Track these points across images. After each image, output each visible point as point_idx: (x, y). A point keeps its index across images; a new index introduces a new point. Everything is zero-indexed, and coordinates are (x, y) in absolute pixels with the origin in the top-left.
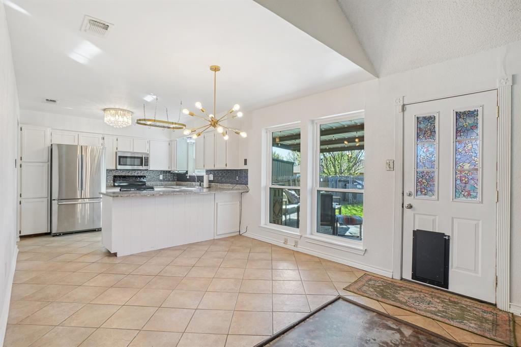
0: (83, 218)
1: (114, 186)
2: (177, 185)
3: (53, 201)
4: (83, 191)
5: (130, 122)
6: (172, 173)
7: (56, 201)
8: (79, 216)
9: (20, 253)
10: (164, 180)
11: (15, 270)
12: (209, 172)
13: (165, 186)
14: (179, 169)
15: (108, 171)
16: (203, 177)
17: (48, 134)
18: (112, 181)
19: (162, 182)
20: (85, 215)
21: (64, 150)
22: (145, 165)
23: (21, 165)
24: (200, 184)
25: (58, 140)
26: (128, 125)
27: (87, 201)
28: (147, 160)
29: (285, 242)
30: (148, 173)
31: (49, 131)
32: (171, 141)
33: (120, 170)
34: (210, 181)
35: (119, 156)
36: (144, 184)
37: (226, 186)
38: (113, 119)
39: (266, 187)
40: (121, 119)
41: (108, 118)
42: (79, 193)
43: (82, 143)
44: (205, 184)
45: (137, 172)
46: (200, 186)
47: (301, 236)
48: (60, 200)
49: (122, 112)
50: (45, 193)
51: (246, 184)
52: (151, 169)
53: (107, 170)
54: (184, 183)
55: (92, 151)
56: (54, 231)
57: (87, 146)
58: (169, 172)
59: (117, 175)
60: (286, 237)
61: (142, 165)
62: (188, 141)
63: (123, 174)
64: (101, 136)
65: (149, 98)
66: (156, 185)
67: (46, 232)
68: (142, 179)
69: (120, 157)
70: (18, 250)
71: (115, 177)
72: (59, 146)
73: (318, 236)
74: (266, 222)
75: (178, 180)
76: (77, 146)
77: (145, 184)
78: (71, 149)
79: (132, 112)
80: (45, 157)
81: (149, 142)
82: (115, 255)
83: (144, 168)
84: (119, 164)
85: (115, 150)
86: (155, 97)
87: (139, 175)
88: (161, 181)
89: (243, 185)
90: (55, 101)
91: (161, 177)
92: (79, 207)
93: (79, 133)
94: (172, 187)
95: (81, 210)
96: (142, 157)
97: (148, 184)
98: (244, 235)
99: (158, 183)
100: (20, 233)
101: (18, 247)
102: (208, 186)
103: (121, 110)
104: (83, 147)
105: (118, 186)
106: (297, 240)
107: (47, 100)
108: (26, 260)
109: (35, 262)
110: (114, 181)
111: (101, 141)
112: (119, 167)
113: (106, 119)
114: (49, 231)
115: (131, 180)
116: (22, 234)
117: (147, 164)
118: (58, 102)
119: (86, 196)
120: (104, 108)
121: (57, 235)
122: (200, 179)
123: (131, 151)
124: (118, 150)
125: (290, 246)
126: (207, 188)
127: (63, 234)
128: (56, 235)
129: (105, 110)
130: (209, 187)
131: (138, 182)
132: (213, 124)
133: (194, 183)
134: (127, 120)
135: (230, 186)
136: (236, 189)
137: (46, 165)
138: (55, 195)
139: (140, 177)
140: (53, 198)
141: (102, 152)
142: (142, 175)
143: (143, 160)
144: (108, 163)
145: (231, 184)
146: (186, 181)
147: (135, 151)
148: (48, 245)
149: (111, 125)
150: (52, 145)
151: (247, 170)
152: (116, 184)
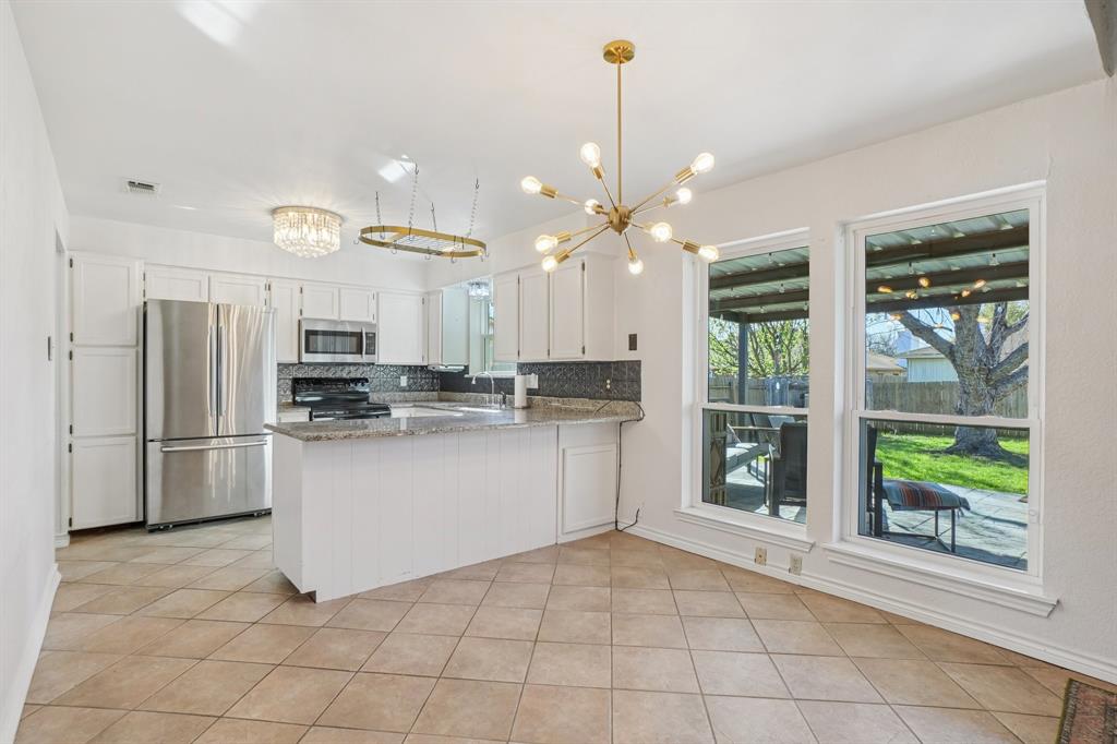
0: (222, 484)
1: (295, 403)
2: (441, 400)
3: (150, 445)
4: (221, 419)
5: (337, 240)
6: (429, 371)
7: (157, 445)
8: (212, 480)
9: (64, 584)
10: (409, 389)
11: (42, 650)
12: (525, 368)
13: (416, 403)
14: (448, 362)
15: (282, 367)
16: (512, 381)
17: (138, 276)
18: (289, 393)
19: (406, 394)
20: (225, 479)
21: (175, 314)
22: (366, 353)
23: (71, 353)
24: (504, 398)
25: (158, 292)
26: (333, 249)
27: (230, 442)
28: (372, 338)
29: (761, 557)
30: (374, 371)
31: (138, 269)
32: (428, 293)
33: (309, 364)
34: (530, 392)
35: (307, 331)
36: (364, 397)
37: (577, 404)
38: (294, 234)
39: (692, 408)
40: (312, 236)
41: (284, 232)
42: (211, 422)
43: (219, 297)
44: (519, 397)
45: (347, 368)
46: (504, 403)
47: (813, 545)
48: (167, 440)
49: (316, 216)
50: (130, 424)
51: (636, 397)
52: (381, 362)
53: (279, 365)
54: (458, 395)
55: (242, 318)
56: (153, 519)
57: (229, 306)
58: (423, 368)
59: (300, 376)
60: (763, 546)
61: (361, 353)
62: (472, 293)
63: (315, 374)
64: (263, 282)
65: (393, 171)
66: (391, 401)
67: (133, 520)
68: (360, 388)
69: (309, 333)
70: (59, 577)
71: (296, 381)
72: (165, 306)
73: (862, 545)
74: (692, 500)
75: (442, 389)
76: (205, 305)
77: (366, 399)
78: (193, 311)
79: (342, 218)
80: (130, 331)
81: (376, 297)
82: (311, 597)
83: (365, 358)
84: (307, 351)
85: (297, 316)
86: (410, 166)
87: (353, 375)
88: (403, 390)
89: (626, 403)
90: (149, 187)
91: (404, 381)
92: (212, 457)
93: (212, 274)
94: (431, 405)
95: (218, 465)
96: (361, 333)
97: (374, 398)
98: (631, 531)
99: (398, 395)
100: (70, 525)
101: (59, 569)
102: (525, 404)
103: (316, 209)
104: (221, 307)
105: (304, 404)
106: (800, 554)
107: (132, 184)
108: (76, 611)
109: (100, 617)
110: (294, 392)
111: (264, 294)
112: (307, 358)
113: (278, 236)
114: (141, 519)
115: (334, 390)
116: (76, 527)
117: (371, 351)
118: (158, 189)
119: (227, 431)
120: (275, 206)
121: (159, 530)
122: (505, 387)
123: (335, 318)
124: (305, 315)
125: (777, 568)
126: (524, 408)
127: (174, 526)
128: (156, 529)
129: (274, 211)
130: (528, 407)
131: (350, 392)
132: (616, 220)
133: (486, 396)
134: (331, 237)
135: (589, 405)
136: (608, 414)
137: (132, 352)
138: (155, 428)
139: (356, 381)
140: (149, 437)
141: (267, 319)
142: (359, 376)
143: (362, 341)
144: (281, 348)
145: (590, 398)
146: (464, 392)
147: (343, 318)
148: (136, 560)
149: (290, 250)
150: (145, 303)
151: (638, 363)
152: (298, 399)
